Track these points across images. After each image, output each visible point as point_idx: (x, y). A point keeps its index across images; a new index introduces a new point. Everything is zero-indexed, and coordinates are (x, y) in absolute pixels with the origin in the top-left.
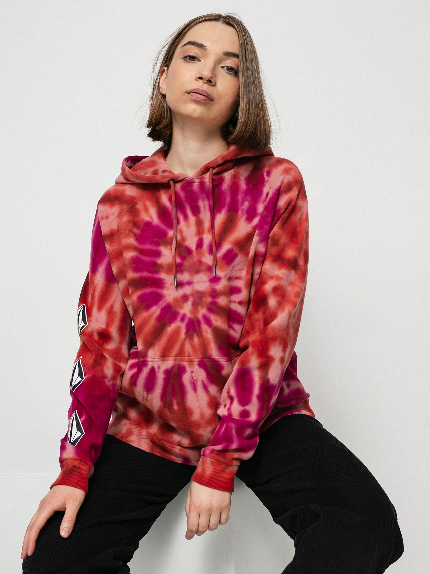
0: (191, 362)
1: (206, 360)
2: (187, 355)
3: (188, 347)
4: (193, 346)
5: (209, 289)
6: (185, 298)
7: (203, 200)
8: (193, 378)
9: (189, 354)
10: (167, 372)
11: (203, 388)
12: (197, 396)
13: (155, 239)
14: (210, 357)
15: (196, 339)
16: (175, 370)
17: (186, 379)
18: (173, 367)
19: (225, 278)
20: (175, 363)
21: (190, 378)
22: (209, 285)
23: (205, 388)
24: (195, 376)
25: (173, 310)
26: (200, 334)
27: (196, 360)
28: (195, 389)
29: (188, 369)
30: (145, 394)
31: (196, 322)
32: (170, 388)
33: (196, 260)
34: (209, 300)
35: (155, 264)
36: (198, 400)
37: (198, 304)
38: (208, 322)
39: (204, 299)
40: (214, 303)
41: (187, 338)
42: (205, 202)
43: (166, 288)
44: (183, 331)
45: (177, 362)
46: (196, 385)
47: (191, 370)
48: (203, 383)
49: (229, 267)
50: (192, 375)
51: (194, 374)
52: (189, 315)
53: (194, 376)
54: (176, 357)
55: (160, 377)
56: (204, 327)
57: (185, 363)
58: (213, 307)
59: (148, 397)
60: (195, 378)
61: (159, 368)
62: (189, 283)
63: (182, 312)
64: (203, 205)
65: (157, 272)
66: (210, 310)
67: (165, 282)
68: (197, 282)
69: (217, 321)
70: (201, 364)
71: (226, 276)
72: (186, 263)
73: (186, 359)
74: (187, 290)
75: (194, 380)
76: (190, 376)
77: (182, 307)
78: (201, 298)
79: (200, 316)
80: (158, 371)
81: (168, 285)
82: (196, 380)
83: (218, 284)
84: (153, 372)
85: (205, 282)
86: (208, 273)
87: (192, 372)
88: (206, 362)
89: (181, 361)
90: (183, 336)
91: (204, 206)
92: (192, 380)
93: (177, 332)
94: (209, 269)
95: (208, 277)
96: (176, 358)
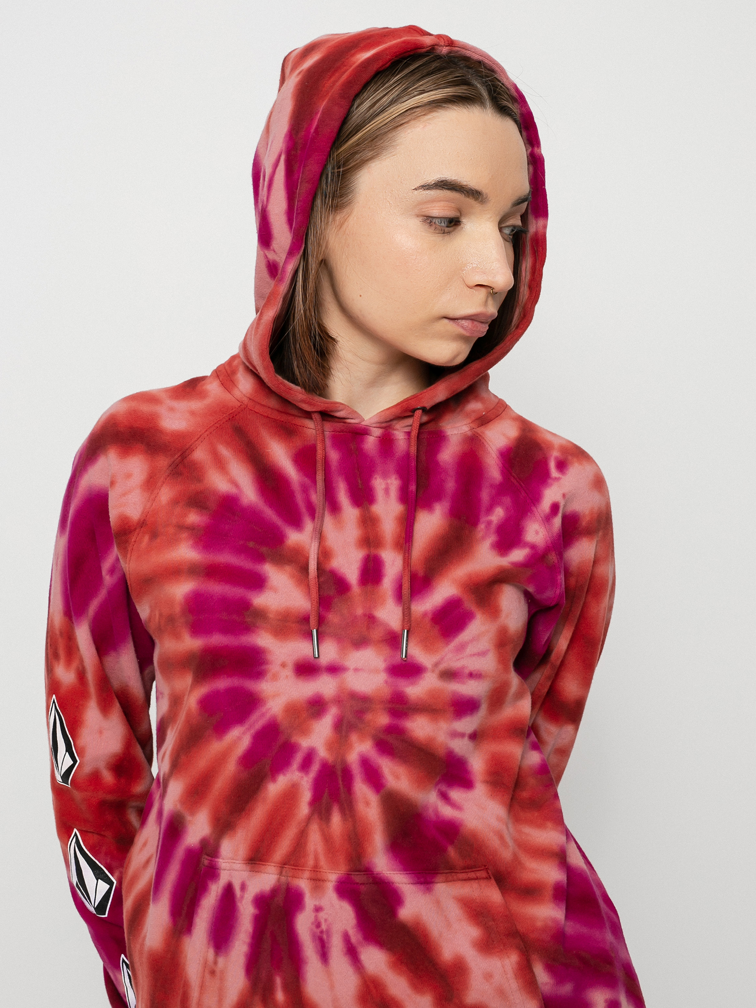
0: (317, 881)
1: (358, 878)
2: (311, 862)
3: (315, 841)
4: (327, 839)
5: (386, 692)
6: (317, 706)
7: (385, 476)
8: (318, 925)
9: (316, 859)
10: (261, 901)
11: (346, 954)
12: (329, 974)
13: (251, 544)
14: (368, 871)
15: (336, 819)
16: (280, 899)
17: (303, 924)
18: (275, 891)
19: (433, 671)
20: (279, 880)
21: (312, 924)
22: (386, 682)
23: (352, 952)
24: (326, 920)
25: (282, 739)
26: (348, 808)
27: (332, 877)
28: (324, 955)
29: (309, 902)
30: (211, 953)
31: (339, 773)
32: (267, 945)
33: (359, 611)
34: (383, 720)
35: (244, 606)
36: (332, 987)
37: (352, 727)
38: (374, 777)
39: (369, 717)
40: (395, 730)
41: (316, 816)
42: (389, 481)
43: (269, 676)
44: (306, 795)
45: (283, 879)
46: (327, 945)
47: (317, 903)
48: (346, 938)
49: (447, 644)
50: (316, 917)
51: (322, 915)
52: (323, 753)
53: (323, 921)
54: (283, 864)
55: (246, 911)
56: (362, 789)
57: (303, 884)
58: (391, 739)
59: (215, 963)
60: (324, 927)
61: (243, 887)
62: (334, 669)
63: (305, 743)
64: (383, 486)
65: (247, 629)
66: (383, 747)
67: (270, 657)
68: (356, 670)
69: (397, 777)
70: (345, 890)
71: (436, 665)
72: (333, 618)
73: (307, 874)
74: (325, 686)
75: (322, 932)
76: (312, 919)
77: (305, 731)
78: (360, 713)
79: (353, 758)
80: (242, 897)
81: (274, 667)
82: (328, 932)
83: (413, 684)
84: (229, 897)
85: (376, 671)
86: (386, 651)
87: (318, 909)
88: (357, 883)
89: (293, 877)
90: (304, 808)
91: (387, 490)
92: (318, 931)
93: (290, 796)
94: (393, 640)
95: (385, 661)
96: (283, 867)
